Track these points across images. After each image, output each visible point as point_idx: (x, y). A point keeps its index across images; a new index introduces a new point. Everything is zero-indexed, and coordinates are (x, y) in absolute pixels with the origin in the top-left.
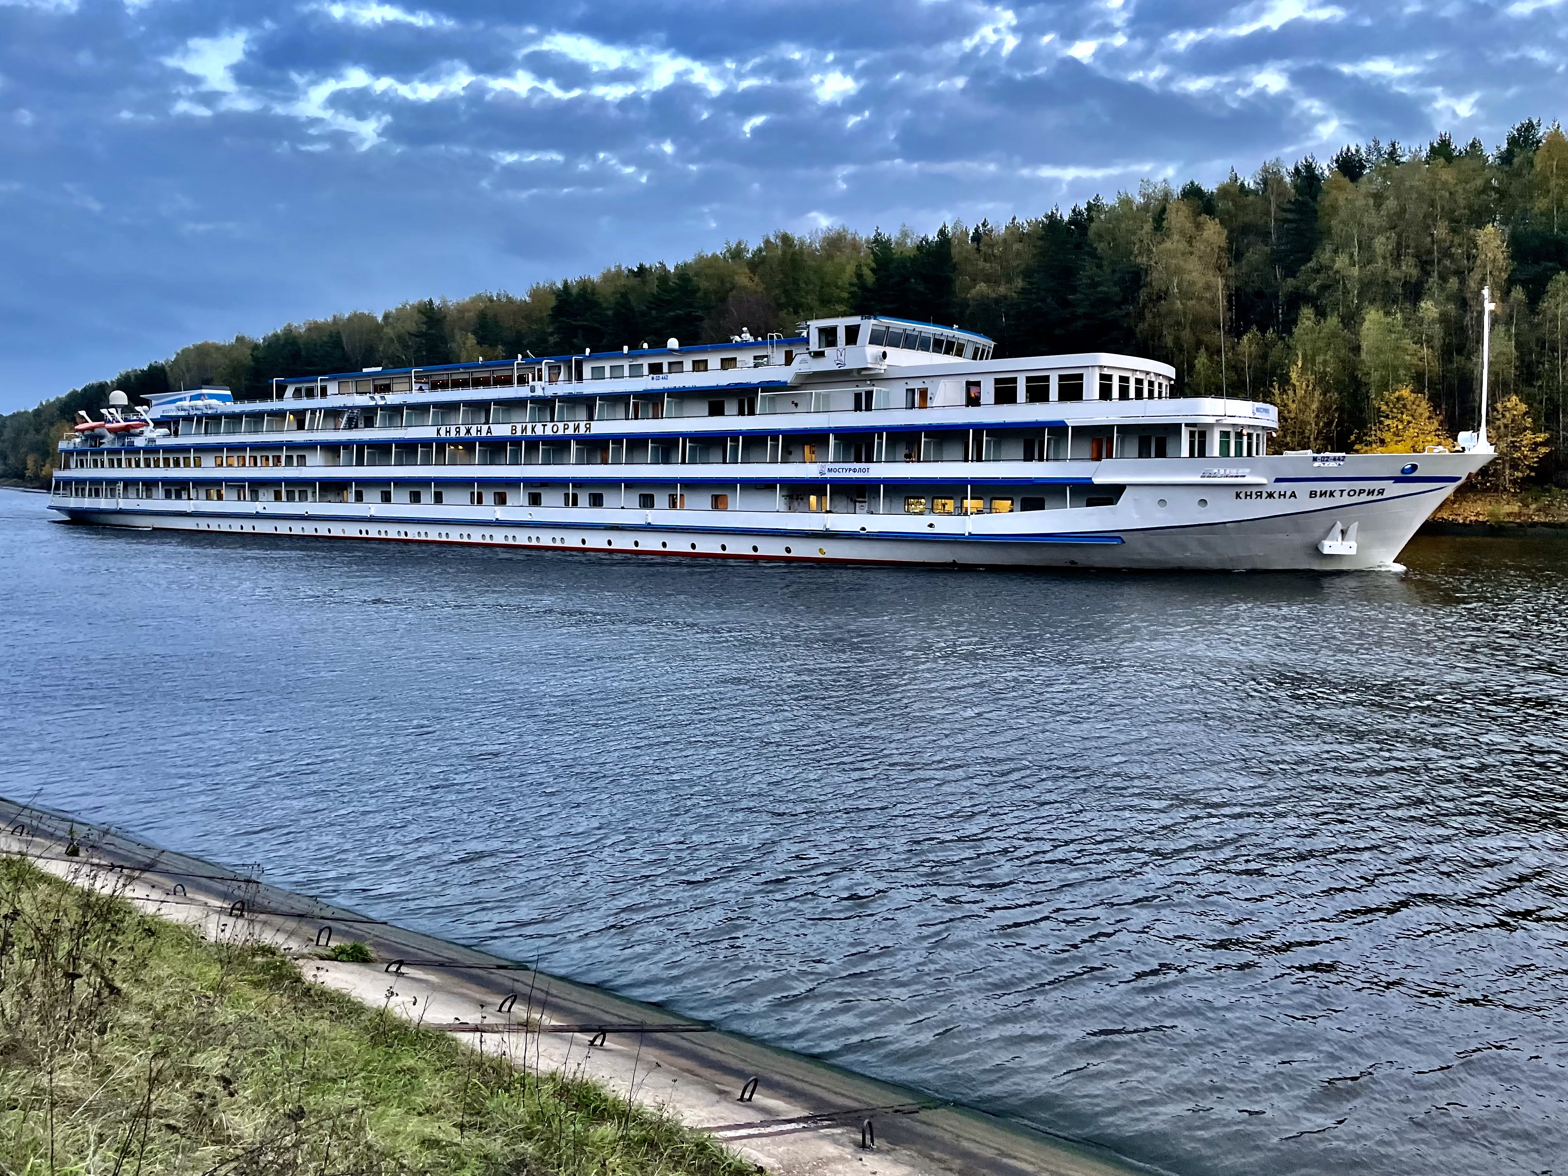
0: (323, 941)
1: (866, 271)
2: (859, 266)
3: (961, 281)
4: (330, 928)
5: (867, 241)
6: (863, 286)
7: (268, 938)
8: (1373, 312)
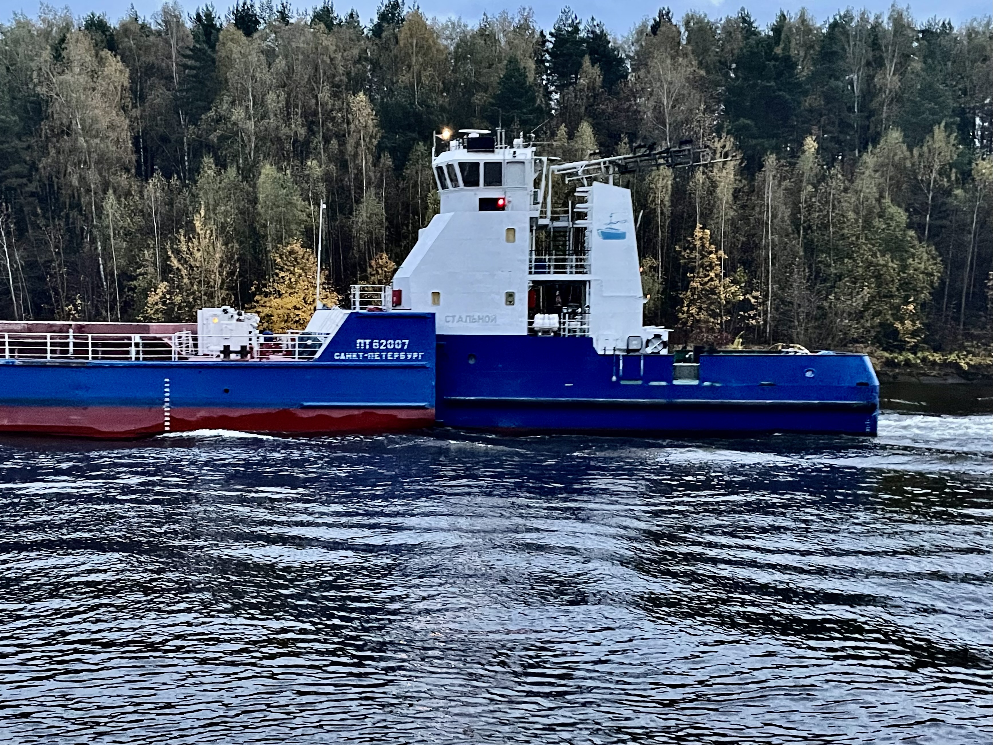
8: (268, 166)
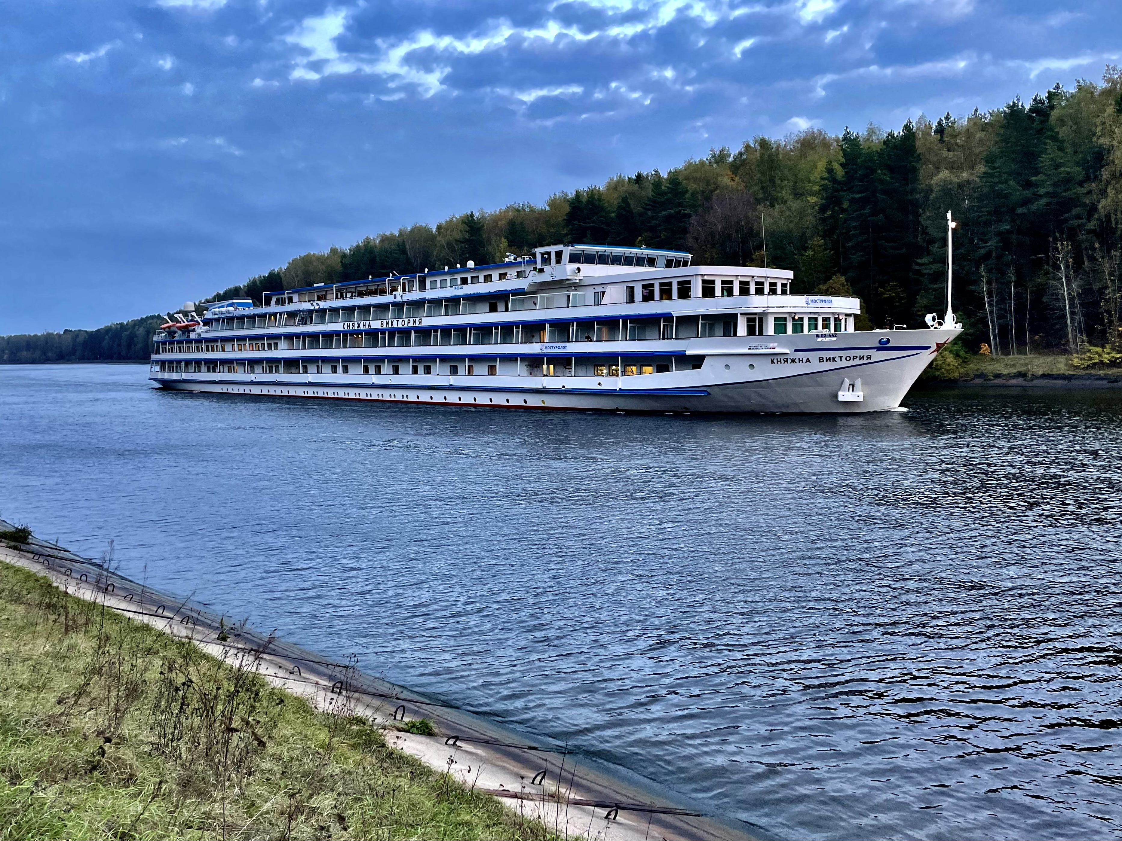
0: (399, 717)
1: (836, 167)
2: (830, 163)
3: (925, 170)
4: (403, 707)
5: (837, 140)
6: (833, 179)
7: (361, 711)
